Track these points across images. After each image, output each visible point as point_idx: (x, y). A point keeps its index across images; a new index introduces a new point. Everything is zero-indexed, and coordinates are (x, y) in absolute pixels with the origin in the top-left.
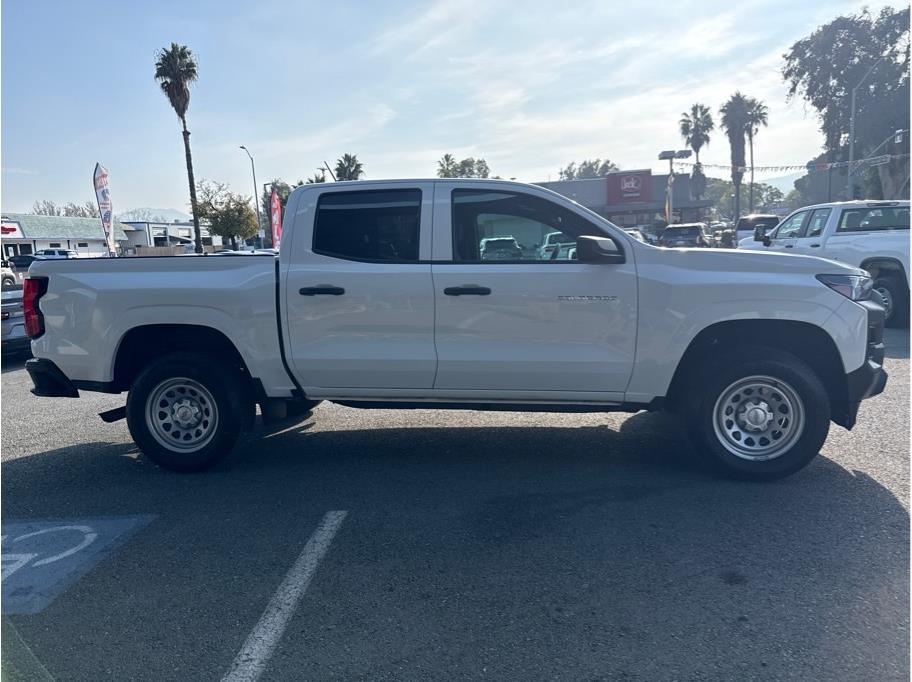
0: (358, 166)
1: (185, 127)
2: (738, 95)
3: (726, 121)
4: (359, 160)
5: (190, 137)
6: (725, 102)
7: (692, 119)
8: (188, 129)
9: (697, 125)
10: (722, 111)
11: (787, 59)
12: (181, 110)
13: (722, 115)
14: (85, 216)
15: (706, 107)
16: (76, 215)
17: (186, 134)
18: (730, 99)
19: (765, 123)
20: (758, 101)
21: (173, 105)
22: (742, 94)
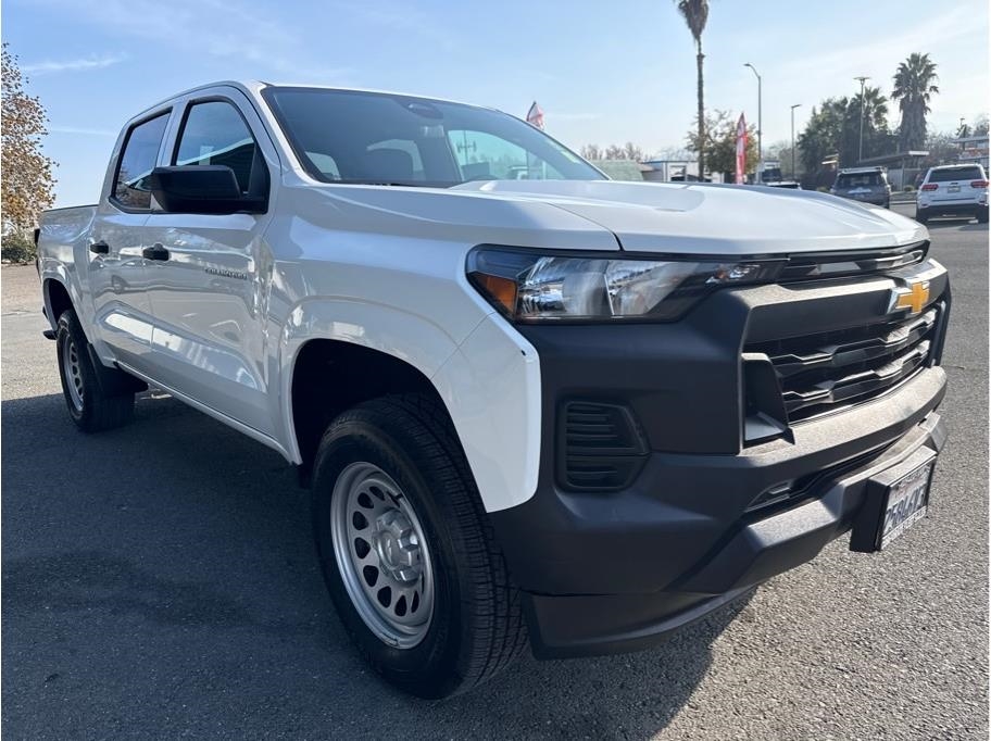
0: (931, 67)
1: (700, 49)
4: (932, 60)
5: (704, 60)
8: (702, 52)
12: (697, 32)
14: (624, 157)
16: (618, 157)
17: (700, 57)
21: (690, 26)
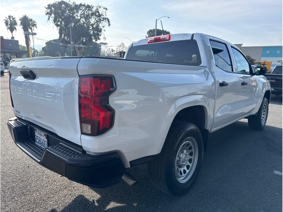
2: (25, 16)
3: (22, 24)
6: (21, 17)
7: (9, 20)
9: (11, 23)
10: (20, 20)
11: (46, 8)
13: (20, 21)
15: (13, 17)
18: (23, 17)
19: (36, 27)
20: (33, 19)
22: (27, 16)
